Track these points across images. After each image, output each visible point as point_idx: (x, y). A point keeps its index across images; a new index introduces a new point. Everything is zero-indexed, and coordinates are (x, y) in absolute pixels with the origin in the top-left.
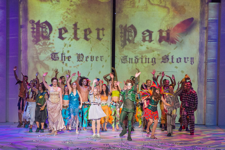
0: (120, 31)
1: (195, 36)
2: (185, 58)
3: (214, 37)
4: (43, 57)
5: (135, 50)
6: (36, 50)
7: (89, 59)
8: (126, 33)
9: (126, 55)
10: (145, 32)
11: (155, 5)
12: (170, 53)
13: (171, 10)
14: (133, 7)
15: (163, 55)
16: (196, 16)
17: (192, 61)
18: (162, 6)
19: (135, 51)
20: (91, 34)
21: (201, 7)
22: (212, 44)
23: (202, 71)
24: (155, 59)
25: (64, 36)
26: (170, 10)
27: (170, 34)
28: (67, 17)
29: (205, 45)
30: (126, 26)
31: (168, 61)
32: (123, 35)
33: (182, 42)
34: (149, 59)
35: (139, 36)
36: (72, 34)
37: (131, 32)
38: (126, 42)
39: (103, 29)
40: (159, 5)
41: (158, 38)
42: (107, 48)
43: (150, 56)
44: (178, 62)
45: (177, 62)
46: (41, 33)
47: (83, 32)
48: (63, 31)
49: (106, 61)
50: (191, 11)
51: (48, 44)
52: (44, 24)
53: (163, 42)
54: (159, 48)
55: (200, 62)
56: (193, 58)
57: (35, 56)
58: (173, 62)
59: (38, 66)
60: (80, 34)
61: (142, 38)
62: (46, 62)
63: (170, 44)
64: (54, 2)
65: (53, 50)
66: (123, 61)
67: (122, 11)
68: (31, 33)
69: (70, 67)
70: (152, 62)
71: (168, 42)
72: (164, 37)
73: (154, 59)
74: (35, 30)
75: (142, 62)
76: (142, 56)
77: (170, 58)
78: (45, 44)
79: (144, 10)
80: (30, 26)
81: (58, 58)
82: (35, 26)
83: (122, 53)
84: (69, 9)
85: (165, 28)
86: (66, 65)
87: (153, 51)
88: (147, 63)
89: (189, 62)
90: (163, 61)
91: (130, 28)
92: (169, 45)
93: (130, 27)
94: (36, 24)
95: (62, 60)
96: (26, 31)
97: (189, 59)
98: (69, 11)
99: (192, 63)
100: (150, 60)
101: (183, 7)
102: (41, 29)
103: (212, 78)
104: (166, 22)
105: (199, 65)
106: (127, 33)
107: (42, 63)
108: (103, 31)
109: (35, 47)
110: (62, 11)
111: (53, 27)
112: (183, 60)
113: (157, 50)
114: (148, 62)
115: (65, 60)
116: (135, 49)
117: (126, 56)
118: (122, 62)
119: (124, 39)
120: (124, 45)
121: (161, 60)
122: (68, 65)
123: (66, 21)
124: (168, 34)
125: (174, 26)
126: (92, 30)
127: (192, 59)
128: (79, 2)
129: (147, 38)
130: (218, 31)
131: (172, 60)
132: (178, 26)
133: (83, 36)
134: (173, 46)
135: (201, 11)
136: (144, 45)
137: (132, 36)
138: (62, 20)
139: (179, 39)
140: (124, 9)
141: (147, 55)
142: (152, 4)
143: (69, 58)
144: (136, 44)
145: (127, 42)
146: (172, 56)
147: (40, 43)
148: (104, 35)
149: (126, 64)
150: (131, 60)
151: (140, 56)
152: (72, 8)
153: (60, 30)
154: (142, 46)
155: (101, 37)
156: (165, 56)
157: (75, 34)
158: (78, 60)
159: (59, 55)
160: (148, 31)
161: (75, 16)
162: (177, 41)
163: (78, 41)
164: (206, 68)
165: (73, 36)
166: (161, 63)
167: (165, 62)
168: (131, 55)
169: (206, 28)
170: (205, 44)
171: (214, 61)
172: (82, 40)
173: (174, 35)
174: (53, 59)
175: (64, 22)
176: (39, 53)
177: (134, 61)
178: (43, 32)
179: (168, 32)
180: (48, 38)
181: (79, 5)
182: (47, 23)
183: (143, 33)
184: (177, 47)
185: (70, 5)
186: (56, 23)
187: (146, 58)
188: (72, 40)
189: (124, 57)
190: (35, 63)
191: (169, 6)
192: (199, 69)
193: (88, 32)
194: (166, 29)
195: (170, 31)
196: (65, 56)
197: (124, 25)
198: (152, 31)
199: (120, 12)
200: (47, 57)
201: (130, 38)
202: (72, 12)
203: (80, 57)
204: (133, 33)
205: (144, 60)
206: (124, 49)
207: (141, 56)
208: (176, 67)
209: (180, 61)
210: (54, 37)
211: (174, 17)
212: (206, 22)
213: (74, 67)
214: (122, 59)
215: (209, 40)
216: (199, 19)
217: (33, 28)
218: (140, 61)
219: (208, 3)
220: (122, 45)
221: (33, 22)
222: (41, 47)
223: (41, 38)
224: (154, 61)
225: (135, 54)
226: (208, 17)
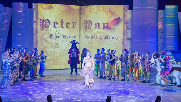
1: (121, 26)
2: (116, 37)
3: (130, 27)
4: (45, 37)
6: (42, 33)
7: (69, 37)
10: (96, 24)
11: (101, 11)
12: (109, 34)
14: (90, 11)
15: (105, 35)
16: (122, 17)
18: (104, 11)
20: (70, 25)
21: (124, 12)
22: (130, 30)
25: (56, 26)
26: (108, 14)
28: (58, 17)
29: (126, 31)
30: (87, 20)
32: (85, 25)
33: (114, 29)
35: (93, 26)
36: (60, 25)
37: (89, 23)
39: (76, 23)
40: (103, 11)
41: (103, 27)
42: (78, 32)
43: (99, 35)
45: (112, 39)
46: (44, 25)
47: (66, 24)
48: (56, 24)
49: (77, 38)
50: (119, 14)
51: (48, 30)
52: (46, 21)
53: (105, 29)
55: (124, 39)
56: (120, 37)
57: (41, 36)
58: (110, 39)
59: (43, 41)
60: (64, 25)
61: (95, 26)
62: (47, 39)
64: (51, 10)
65: (51, 33)
67: (85, 13)
68: (40, 25)
69: (59, 41)
70: (100, 39)
71: (108, 29)
72: (105, 26)
74: (42, 24)
75: (95, 38)
78: (46, 30)
79: (95, 13)
80: (39, 21)
81: (53, 37)
82: (42, 22)
83: (85, 33)
84: (59, 13)
85: (106, 22)
86: (57, 40)
87: (100, 33)
88: (97, 39)
89: (118, 39)
92: (108, 31)
93: (89, 21)
94: (42, 20)
95: (55, 38)
96: (37, 24)
97: (118, 38)
98: (58, 14)
99: (120, 40)
100: (99, 38)
101: (115, 12)
102: (44, 23)
104: (106, 19)
105: (123, 41)
106: (87, 24)
107: (45, 40)
109: (41, 32)
110: (55, 14)
111: (51, 22)
112: (115, 38)
113: (102, 33)
115: (56, 38)
116: (91, 32)
117: (87, 35)
118: (85, 38)
119: (86, 27)
120: (86, 29)
121: (104, 38)
122: (58, 40)
123: (57, 19)
124: (108, 25)
125: (110, 22)
126: (70, 23)
128: (64, 10)
129: (97, 27)
130: (132, 24)
132: (112, 21)
133: (66, 26)
134: (110, 31)
135: (123, 14)
137: (90, 25)
138: (55, 18)
139: (113, 27)
140: (85, 12)
141: (97, 35)
142: (100, 10)
143: (59, 37)
144: (92, 29)
145: (88, 28)
146: (110, 36)
147: (44, 30)
148: (76, 25)
149: (87, 39)
150: (89, 37)
151: (94, 36)
152: (60, 12)
153: (54, 23)
154: (95, 30)
155: (75, 26)
157: (62, 25)
158: (63, 38)
159: (54, 36)
160: (98, 23)
161: (62, 16)
162: (112, 29)
163: (63, 29)
164: (126, 43)
165: (61, 26)
167: (106, 39)
168: (90, 35)
169: (126, 23)
171: (130, 39)
172: (65, 28)
173: (111, 26)
174: (51, 38)
175: (56, 19)
176: (43, 35)
177: (91, 38)
178: (45, 24)
179: (108, 24)
180: (48, 27)
181: (64, 11)
182: (48, 20)
183: (95, 24)
184: (112, 32)
185: (59, 11)
186: (52, 20)
187: (97, 37)
188: (60, 28)
190: (42, 40)
191: (108, 12)
192: (123, 43)
193: (68, 24)
194: (107, 23)
196: (56, 36)
197: (86, 20)
198: (100, 23)
200: (48, 37)
201: (89, 26)
202: (60, 15)
203: (64, 36)
208: (112, 42)
210: (51, 27)
211: (110, 17)
212: (126, 20)
213: (61, 41)
214: (85, 36)
216: (123, 18)
217: (41, 23)
218: (94, 38)
219: (127, 11)
220: (85, 30)
221: (41, 19)
222: (44, 32)
223: (44, 27)
224: (101, 38)
225: (91, 34)
226: (127, 18)
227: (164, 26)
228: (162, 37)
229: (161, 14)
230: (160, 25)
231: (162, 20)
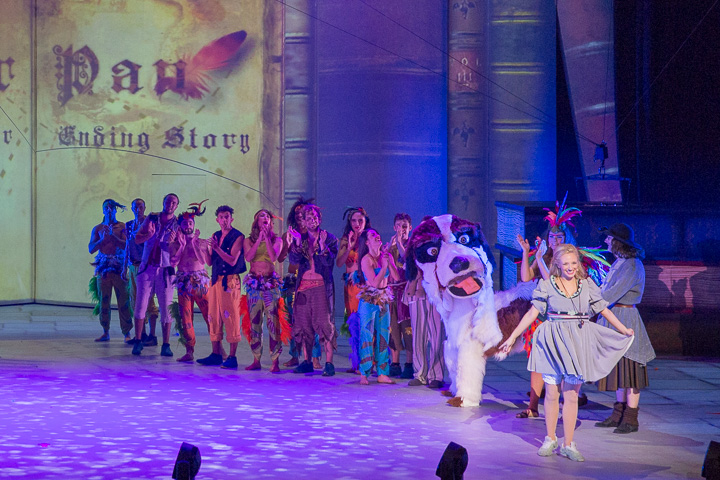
0: (57, 62)
1: (251, 77)
2: (225, 136)
3: (300, 82)
5: (94, 111)
8: (71, 68)
9: (72, 124)
10: (121, 67)
12: (186, 121)
13: (187, 10)
15: (169, 127)
16: (254, 28)
17: (245, 144)
19: (95, 115)
21: (266, 5)
22: (297, 100)
23: (270, 169)
24: (147, 136)
26: (185, 11)
27: (186, 72)
29: (279, 104)
30: (70, 49)
31: (181, 143)
32: (62, 71)
33: (216, 95)
34: (130, 135)
35: (105, 78)
37: (82, 64)
38: (70, 90)
39: (10, 62)
41: (154, 82)
42: (21, 109)
43: (134, 128)
44: (209, 147)
45: (206, 145)
49: (18, 143)
50: (238, 14)
53: (168, 94)
54: (157, 109)
55: (267, 146)
56: (247, 136)
58: (195, 147)
61: (112, 81)
63: (187, 99)
66: (63, 138)
67: (60, 12)
70: (140, 144)
71: (180, 92)
72: (169, 80)
73: (143, 137)
75: (113, 144)
76: (113, 128)
77: (187, 135)
79: (115, 8)
83: (61, 117)
85: (170, 56)
87: (143, 116)
88: (127, 148)
89: (236, 148)
90: (167, 143)
91: (81, 55)
92: (183, 101)
93: (81, 51)
97: (238, 139)
99: (245, 149)
100: (135, 140)
101: (218, 3)
103: (298, 191)
104: (174, 40)
105: (263, 154)
106: (73, 68)
108: (10, 66)
112: (220, 140)
113: (153, 113)
114: (130, 145)
116: (94, 108)
117: (72, 128)
118: (62, 142)
119: (65, 82)
120: (66, 97)
121: (164, 140)
124: (180, 72)
125: (195, 53)
127: (245, 138)
129: (126, 82)
130: (311, 66)
131: (193, 139)
132: (206, 51)
134: (193, 103)
135: (264, 14)
136: (118, 99)
137: (85, 75)
139: (211, 86)
140: (62, 7)
141: (125, 125)
144: (96, 95)
145: (74, 91)
146: (193, 131)
148: (12, 77)
149: (71, 147)
150: (84, 137)
151: (106, 129)
154: (112, 101)
155: (5, 80)
156: (174, 128)
160: (127, 63)
162: (203, 91)
164: (281, 165)
166: (164, 147)
167: (173, 146)
168: (85, 126)
169: (278, 60)
170: (279, 100)
171: (302, 144)
173: (198, 76)
177: (91, 140)
179: (180, 68)
183: (115, 70)
184: (203, 106)
187: (123, 135)
189: (66, 129)
191: (183, 2)
192: (264, 165)
194: (175, 60)
195: (185, 64)
197: (65, 48)
198: (139, 63)
199: (56, 12)
201: (82, 81)
204: (89, 67)
205: (118, 140)
206: (67, 108)
207: (110, 129)
208: (203, 160)
209: (214, 144)
211: (194, 29)
212: (279, 44)
214: (60, 135)
215: (287, 91)
216: (261, 36)
218: (107, 141)
220: (60, 98)
224: (144, 142)
225: (95, 121)
226: (283, 30)
227: (483, 74)
228: (471, 130)
229: (464, 10)
230: (461, 69)
231: (472, 40)
